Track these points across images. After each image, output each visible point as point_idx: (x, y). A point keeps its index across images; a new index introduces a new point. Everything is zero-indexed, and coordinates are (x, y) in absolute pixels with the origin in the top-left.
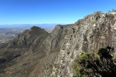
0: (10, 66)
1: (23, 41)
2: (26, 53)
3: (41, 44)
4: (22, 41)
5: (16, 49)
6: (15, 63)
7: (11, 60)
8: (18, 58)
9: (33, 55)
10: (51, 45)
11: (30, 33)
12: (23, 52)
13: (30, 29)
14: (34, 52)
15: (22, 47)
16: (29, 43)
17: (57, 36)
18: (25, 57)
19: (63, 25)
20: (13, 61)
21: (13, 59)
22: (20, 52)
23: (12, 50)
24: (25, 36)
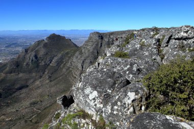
0: (8, 105)
1: (32, 60)
2: (38, 83)
3: (64, 66)
4: (30, 61)
5: (21, 75)
6: (17, 100)
7: (11, 95)
8: (24, 90)
9: (50, 87)
10: (80, 69)
11: (45, 45)
12: (32, 80)
13: (46, 39)
14: (51, 81)
15: (30, 72)
16: (43, 63)
17: (93, 53)
18: (36, 89)
19: (104, 34)
20: (15, 96)
21: (14, 92)
22: (27, 80)
23: (13, 76)
24: (37, 52)
